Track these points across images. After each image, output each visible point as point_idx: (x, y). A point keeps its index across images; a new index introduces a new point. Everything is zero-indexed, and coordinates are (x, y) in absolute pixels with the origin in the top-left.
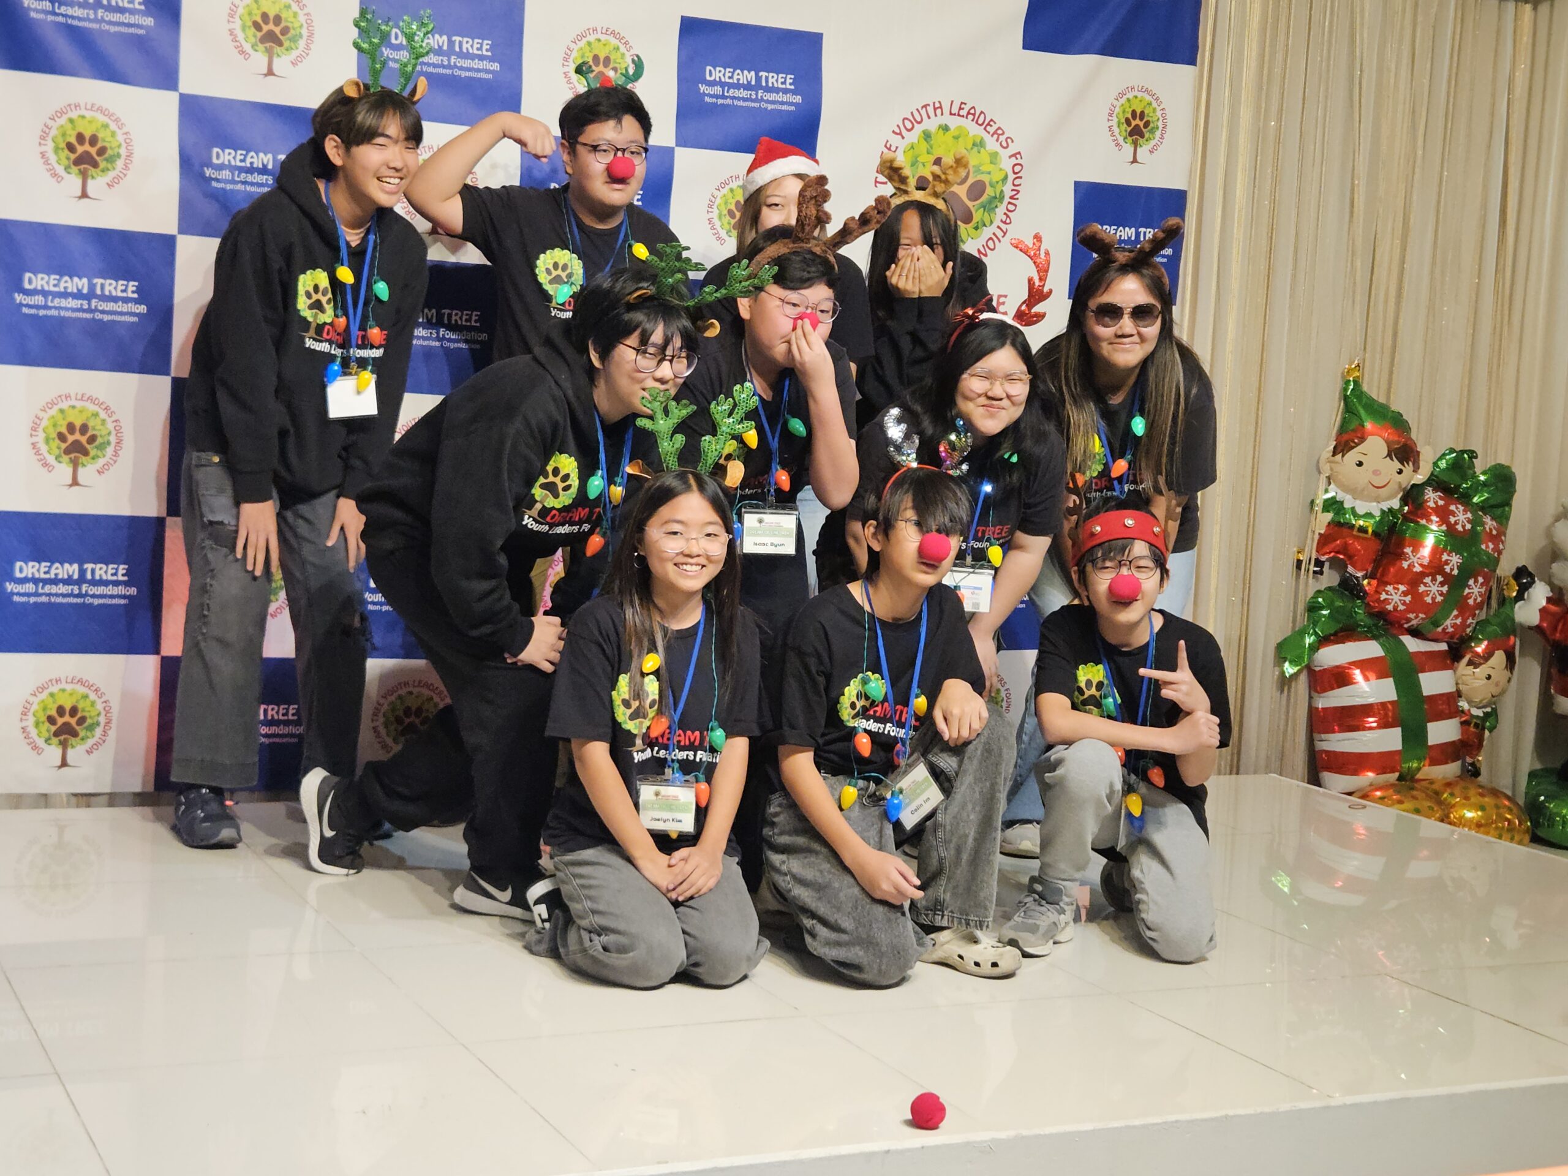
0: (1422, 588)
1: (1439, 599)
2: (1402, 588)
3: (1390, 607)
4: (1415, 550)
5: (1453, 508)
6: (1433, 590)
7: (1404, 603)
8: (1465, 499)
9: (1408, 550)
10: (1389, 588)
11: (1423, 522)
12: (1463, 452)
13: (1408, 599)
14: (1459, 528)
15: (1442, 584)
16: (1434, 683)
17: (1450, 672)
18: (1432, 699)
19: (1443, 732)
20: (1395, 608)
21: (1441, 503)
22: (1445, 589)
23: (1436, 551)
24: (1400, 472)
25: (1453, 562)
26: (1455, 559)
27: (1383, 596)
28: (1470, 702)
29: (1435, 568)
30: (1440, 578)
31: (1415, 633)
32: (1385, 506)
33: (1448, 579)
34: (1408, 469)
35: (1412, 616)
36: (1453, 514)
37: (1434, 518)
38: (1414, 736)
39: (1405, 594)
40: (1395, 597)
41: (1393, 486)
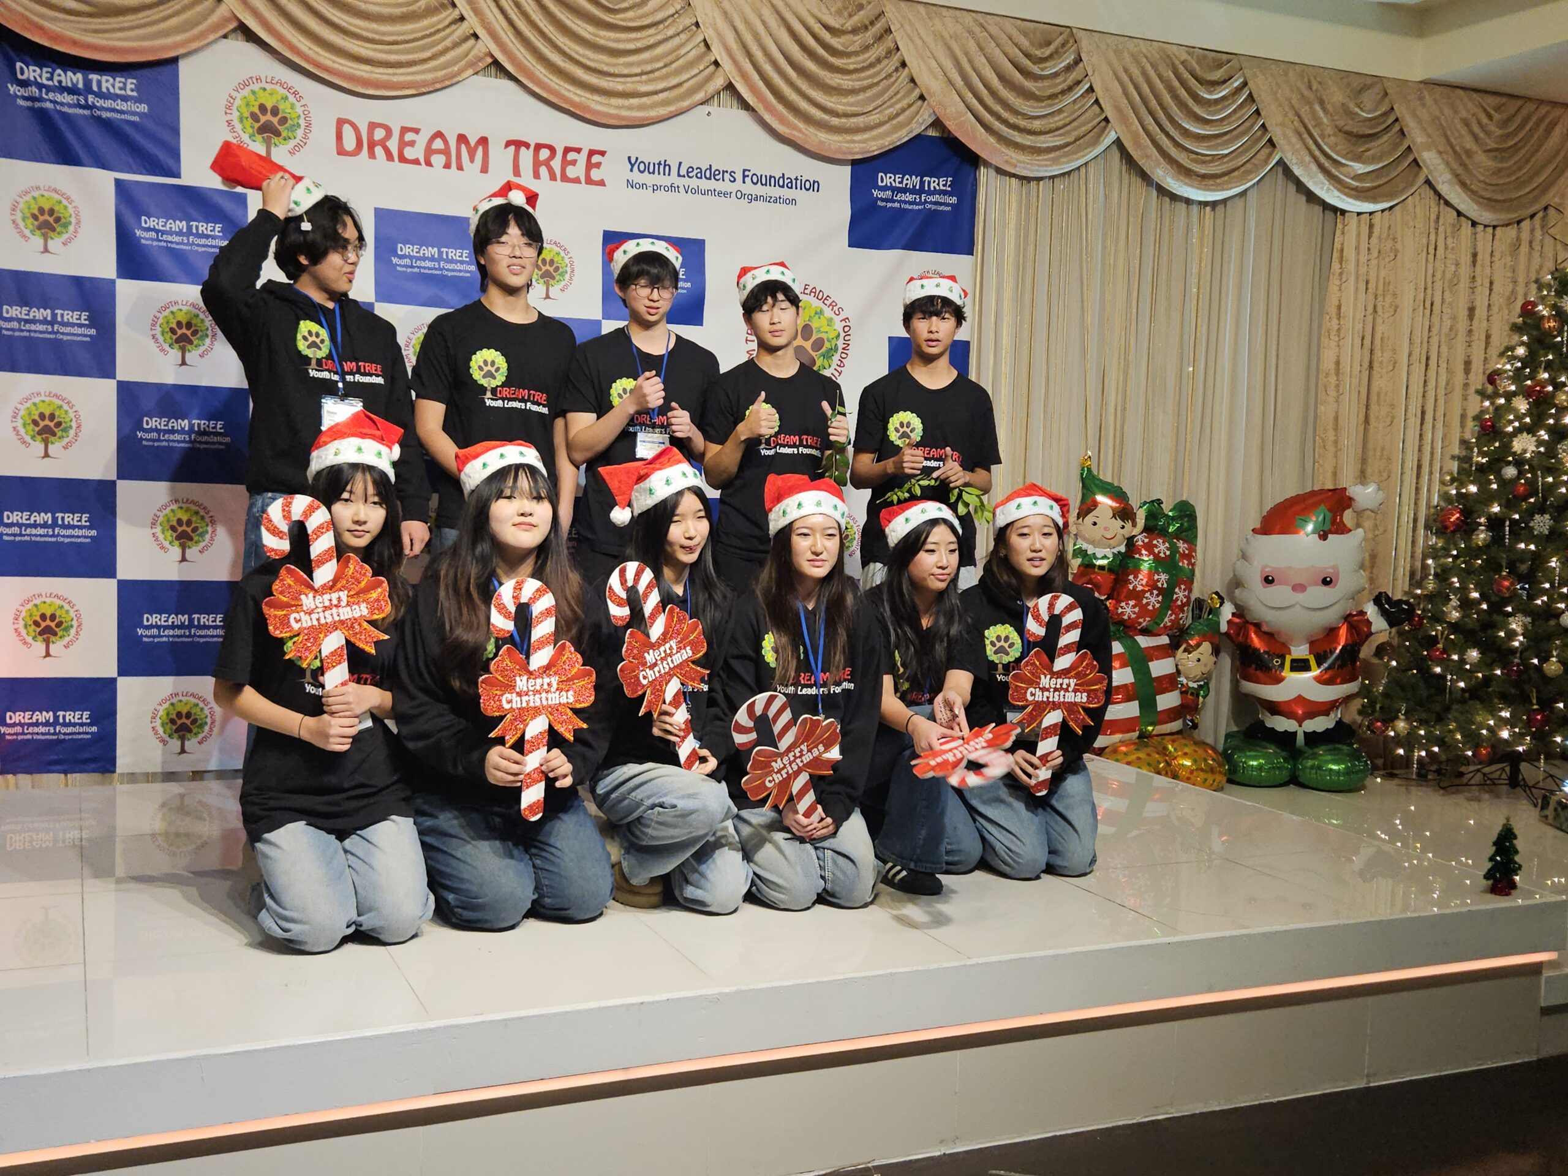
0: (1145, 601)
1: (1157, 605)
2: (1132, 603)
3: (1126, 617)
4: (1136, 576)
5: (1155, 542)
6: (1153, 600)
7: (1134, 613)
8: (1162, 533)
9: (1132, 577)
10: (1123, 604)
11: (1139, 557)
12: (1153, 502)
13: (1137, 610)
14: (1162, 555)
15: (1158, 595)
16: (1160, 668)
17: (1171, 659)
18: (1159, 679)
19: (1167, 701)
20: (1129, 617)
21: (1146, 540)
22: (1160, 598)
23: (1150, 574)
24: (1123, 528)
25: (1163, 579)
26: (1164, 577)
27: (1120, 610)
28: (1188, 679)
29: (1153, 585)
30: (1155, 592)
31: (1146, 632)
32: (1115, 550)
33: (1161, 592)
34: (1128, 525)
35: (1141, 620)
36: (1156, 546)
37: (1145, 552)
38: (1148, 707)
39: (1134, 606)
40: (1128, 610)
41: (1119, 537)
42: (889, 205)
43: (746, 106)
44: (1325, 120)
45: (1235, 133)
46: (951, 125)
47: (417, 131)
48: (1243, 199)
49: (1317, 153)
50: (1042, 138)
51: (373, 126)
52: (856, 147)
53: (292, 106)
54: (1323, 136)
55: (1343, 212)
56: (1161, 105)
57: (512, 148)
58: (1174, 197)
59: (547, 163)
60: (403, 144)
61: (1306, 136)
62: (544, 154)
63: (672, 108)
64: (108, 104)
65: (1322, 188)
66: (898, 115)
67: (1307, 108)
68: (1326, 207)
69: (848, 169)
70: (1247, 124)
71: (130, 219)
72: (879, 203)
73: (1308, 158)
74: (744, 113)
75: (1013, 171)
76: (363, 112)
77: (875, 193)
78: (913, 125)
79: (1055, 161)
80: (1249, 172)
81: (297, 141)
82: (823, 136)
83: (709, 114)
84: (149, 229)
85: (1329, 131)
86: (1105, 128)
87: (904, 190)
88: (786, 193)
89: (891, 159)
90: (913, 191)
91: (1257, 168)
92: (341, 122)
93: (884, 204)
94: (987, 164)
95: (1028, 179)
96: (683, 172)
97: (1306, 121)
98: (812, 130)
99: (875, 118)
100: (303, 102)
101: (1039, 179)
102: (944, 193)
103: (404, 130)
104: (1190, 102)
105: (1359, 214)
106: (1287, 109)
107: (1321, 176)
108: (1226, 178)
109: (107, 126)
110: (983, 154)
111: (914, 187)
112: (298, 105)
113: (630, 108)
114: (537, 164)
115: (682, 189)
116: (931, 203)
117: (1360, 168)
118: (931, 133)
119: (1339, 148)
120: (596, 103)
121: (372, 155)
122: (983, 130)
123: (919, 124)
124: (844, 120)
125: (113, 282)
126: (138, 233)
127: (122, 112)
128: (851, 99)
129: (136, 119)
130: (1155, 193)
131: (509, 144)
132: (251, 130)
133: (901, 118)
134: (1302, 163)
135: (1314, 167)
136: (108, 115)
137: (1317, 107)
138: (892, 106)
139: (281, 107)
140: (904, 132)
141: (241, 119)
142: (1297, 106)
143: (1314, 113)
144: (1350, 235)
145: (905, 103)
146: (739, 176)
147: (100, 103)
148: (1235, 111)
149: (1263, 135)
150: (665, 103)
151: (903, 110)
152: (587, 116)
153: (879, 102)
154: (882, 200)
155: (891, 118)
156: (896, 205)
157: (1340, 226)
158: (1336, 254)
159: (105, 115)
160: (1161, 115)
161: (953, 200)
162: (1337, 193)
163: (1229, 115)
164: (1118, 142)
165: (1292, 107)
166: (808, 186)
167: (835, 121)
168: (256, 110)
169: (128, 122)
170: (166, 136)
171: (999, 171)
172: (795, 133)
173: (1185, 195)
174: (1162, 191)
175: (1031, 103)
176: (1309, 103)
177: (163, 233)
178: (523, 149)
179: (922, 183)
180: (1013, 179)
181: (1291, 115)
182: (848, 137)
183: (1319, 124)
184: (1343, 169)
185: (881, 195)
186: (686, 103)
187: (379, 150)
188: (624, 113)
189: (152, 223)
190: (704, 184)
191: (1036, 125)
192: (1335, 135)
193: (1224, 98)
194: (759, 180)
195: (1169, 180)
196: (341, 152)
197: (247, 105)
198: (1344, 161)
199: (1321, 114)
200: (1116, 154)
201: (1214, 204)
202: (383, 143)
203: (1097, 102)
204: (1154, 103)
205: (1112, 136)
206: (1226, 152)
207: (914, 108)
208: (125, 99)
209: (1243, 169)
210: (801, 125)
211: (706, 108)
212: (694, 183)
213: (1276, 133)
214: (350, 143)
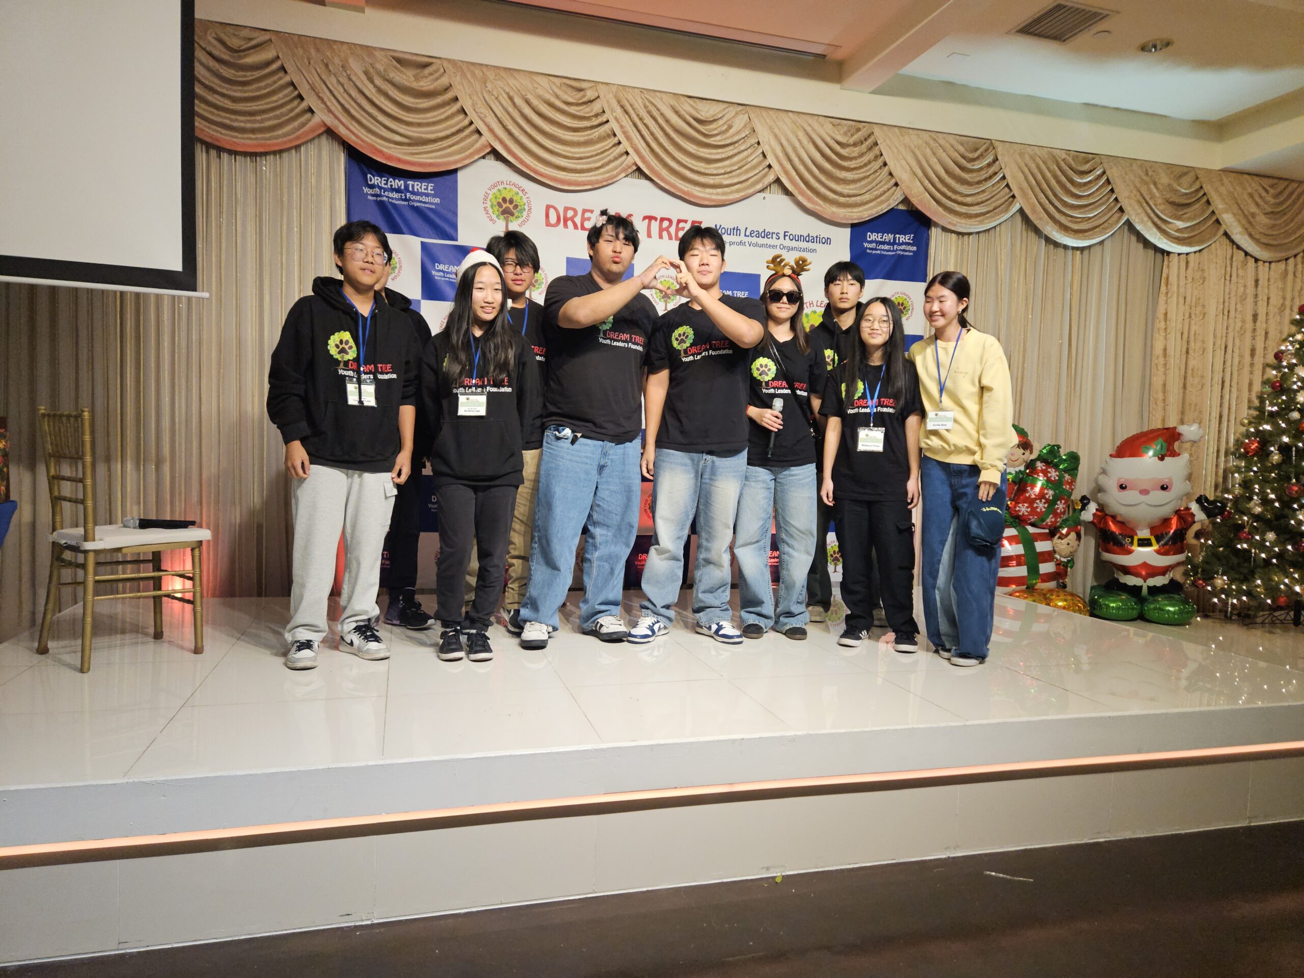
0: (1035, 505)
1: (1044, 510)
2: (1026, 505)
3: (1021, 514)
4: (1032, 489)
5: (1049, 469)
6: (1041, 506)
7: (1027, 512)
8: (1056, 467)
9: (1029, 488)
10: (1020, 505)
11: (1036, 476)
13: (1029, 510)
14: (1053, 478)
15: (1045, 503)
16: (1042, 546)
17: (1049, 542)
18: (1042, 553)
19: (1046, 568)
20: (1023, 514)
21: (1043, 467)
22: (1046, 505)
23: (1042, 489)
24: (1024, 454)
25: (1050, 493)
28: (1061, 556)
29: (1041, 496)
30: (1043, 501)
31: (1033, 525)
32: (1017, 469)
33: (1047, 501)
34: (1027, 453)
35: (1031, 517)
36: (1049, 472)
37: (1041, 474)
38: (1033, 570)
39: (1027, 507)
40: (1023, 509)
41: (1020, 461)
42: (874, 252)
43: (787, 192)
44: (1157, 195)
45: (1096, 204)
46: (915, 201)
47: (592, 211)
48: (1101, 247)
49: (1152, 215)
50: (973, 208)
51: (566, 209)
52: (855, 215)
53: (521, 198)
54: (1156, 205)
55: (1168, 253)
56: (1049, 186)
57: (647, 221)
58: (1056, 245)
59: (667, 229)
60: (583, 220)
61: (1145, 204)
62: (666, 224)
63: (742, 194)
64: (418, 198)
65: (1155, 238)
66: (881, 195)
67: (1146, 187)
68: (1157, 249)
69: (848, 231)
70: (1105, 198)
71: (429, 265)
72: (868, 251)
73: (1146, 219)
74: (785, 198)
75: (953, 228)
76: (561, 200)
77: (866, 245)
78: (891, 201)
79: (981, 222)
80: (1105, 229)
81: (524, 218)
82: (834, 209)
83: (764, 198)
84: (440, 271)
85: (1160, 201)
86: (1012, 202)
87: (883, 243)
88: (810, 245)
89: (875, 223)
90: (889, 243)
91: (1111, 226)
92: (548, 207)
93: (870, 251)
94: (936, 225)
95: (963, 234)
96: (748, 233)
97: (1145, 195)
98: (827, 205)
99: (867, 197)
100: (527, 196)
101: (969, 234)
102: (908, 244)
103: (584, 211)
104: (1069, 185)
105: (1179, 254)
106: (1132, 188)
107: (1155, 230)
108: (1091, 232)
109: (417, 210)
110: (934, 219)
111: (890, 241)
112: (524, 197)
113: (718, 194)
114: (661, 230)
115: (747, 244)
116: (900, 250)
117: (1180, 224)
118: (901, 207)
119: (1166, 212)
120: (697, 191)
121: (566, 226)
122: (935, 203)
123: (893, 201)
124: (847, 199)
125: (419, 301)
126: (434, 273)
127: (425, 203)
128: (852, 186)
129: (433, 207)
130: (1043, 242)
131: (645, 218)
132: (497, 213)
133: (883, 198)
134: (1142, 221)
135: (1150, 224)
136: (418, 204)
137: (1152, 186)
138: (878, 189)
139: (515, 198)
140: (884, 206)
141: (492, 207)
142: (1138, 185)
143: (1149, 190)
144: (1173, 267)
145: (886, 187)
146: (781, 236)
147: (413, 197)
148: (1097, 190)
149: (1115, 205)
150: (738, 191)
151: (885, 192)
152: (692, 200)
153: (870, 187)
154: (870, 249)
155: (877, 198)
156: (878, 252)
157: (1166, 263)
158: (1163, 281)
159: (416, 204)
160: (1049, 193)
161: (914, 248)
162: (1165, 240)
163: (1094, 192)
164: (1021, 211)
165: (1136, 187)
166: (824, 241)
167: (842, 200)
168: (500, 201)
169: (429, 209)
170: (450, 216)
171: (945, 229)
172: (817, 207)
173: (1065, 243)
174: (1048, 240)
175: (965, 186)
176: (1147, 184)
177: (448, 273)
178: (653, 221)
179: (895, 238)
180: (953, 235)
181: (1135, 192)
182: (850, 210)
183: (1153, 197)
184: (1170, 226)
185: (870, 246)
186: (751, 191)
187: (570, 223)
188: (714, 197)
189: (441, 267)
190: (761, 241)
191: (969, 200)
192: (1164, 204)
193: (1090, 182)
194: (794, 238)
195: (1054, 233)
196: (548, 224)
197: (496, 198)
198: (1170, 220)
199: (1155, 190)
200: (1019, 218)
201: (1082, 249)
202: (572, 219)
203: (1007, 185)
204: (1045, 186)
205: (1016, 207)
206: (1091, 215)
207: (891, 191)
208: (427, 195)
209: (1102, 226)
210: (821, 202)
211: (762, 195)
212: (754, 240)
213: (1124, 203)
214: (553, 219)
